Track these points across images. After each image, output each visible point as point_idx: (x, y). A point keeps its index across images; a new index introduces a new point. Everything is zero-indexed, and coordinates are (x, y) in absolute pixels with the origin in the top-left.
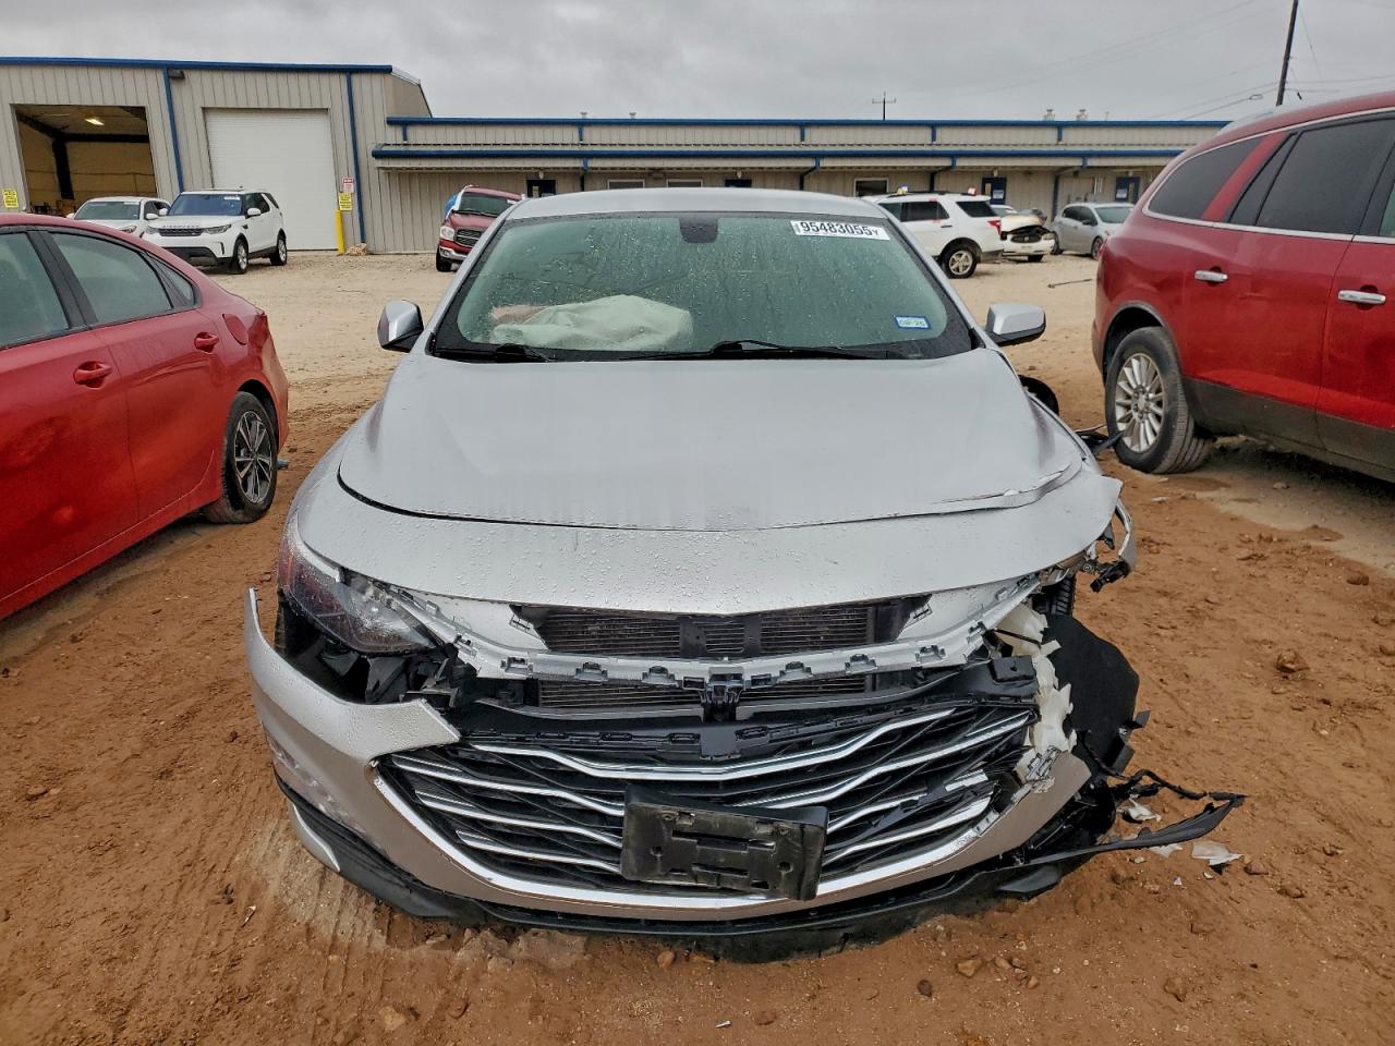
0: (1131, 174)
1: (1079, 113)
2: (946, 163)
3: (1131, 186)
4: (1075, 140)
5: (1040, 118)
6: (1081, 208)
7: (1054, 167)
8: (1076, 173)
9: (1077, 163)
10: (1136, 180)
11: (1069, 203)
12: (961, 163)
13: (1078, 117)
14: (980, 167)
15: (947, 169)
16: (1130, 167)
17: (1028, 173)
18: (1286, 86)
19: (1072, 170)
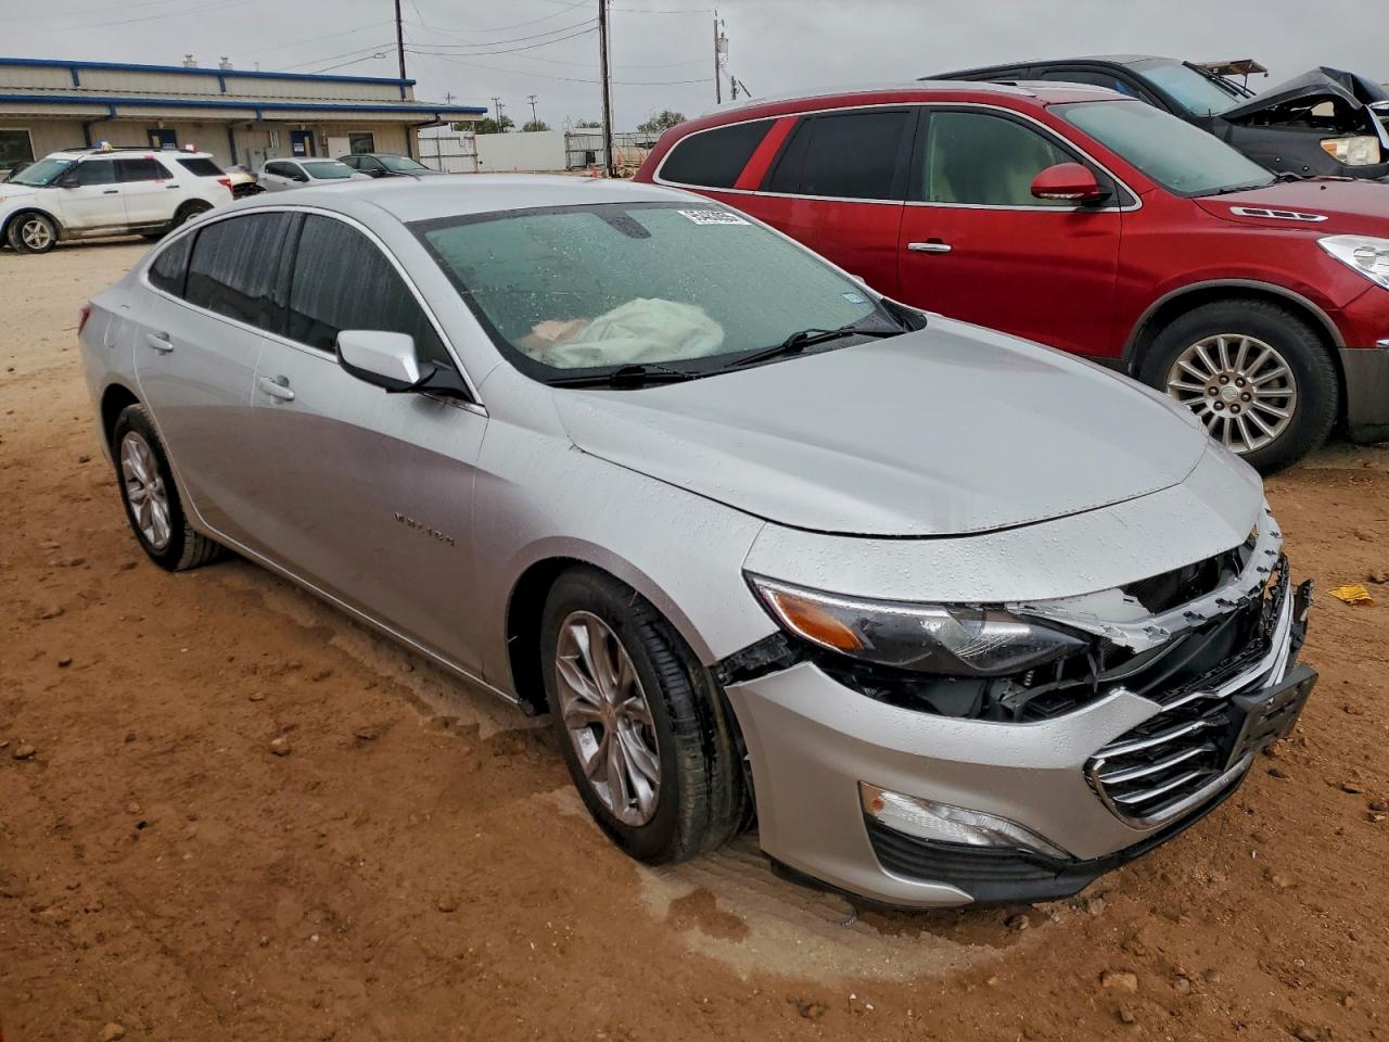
0: (303, 128)
1: (221, 61)
2: (105, 112)
3: (307, 139)
4: (239, 90)
5: (180, 64)
6: (285, 164)
7: (226, 119)
8: (249, 126)
9: (252, 115)
10: (309, 133)
11: (266, 159)
12: (121, 112)
13: (221, 65)
14: (141, 118)
15: (107, 118)
16: (302, 121)
17: (198, 125)
18: (404, 47)
19: (247, 123)
